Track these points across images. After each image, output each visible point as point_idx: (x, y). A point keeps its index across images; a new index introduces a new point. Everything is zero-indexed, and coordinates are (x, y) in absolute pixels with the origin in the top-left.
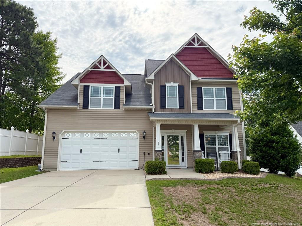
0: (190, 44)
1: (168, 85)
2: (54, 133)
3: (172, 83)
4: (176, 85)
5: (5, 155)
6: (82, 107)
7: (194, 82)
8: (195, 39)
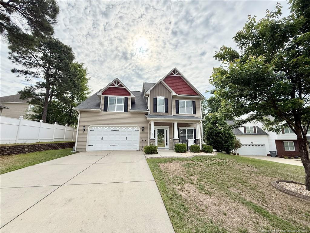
0: (171, 74)
1: (158, 98)
2: (84, 127)
3: (161, 97)
4: (164, 98)
5: (49, 141)
6: (103, 110)
7: (174, 97)
8: (175, 71)
